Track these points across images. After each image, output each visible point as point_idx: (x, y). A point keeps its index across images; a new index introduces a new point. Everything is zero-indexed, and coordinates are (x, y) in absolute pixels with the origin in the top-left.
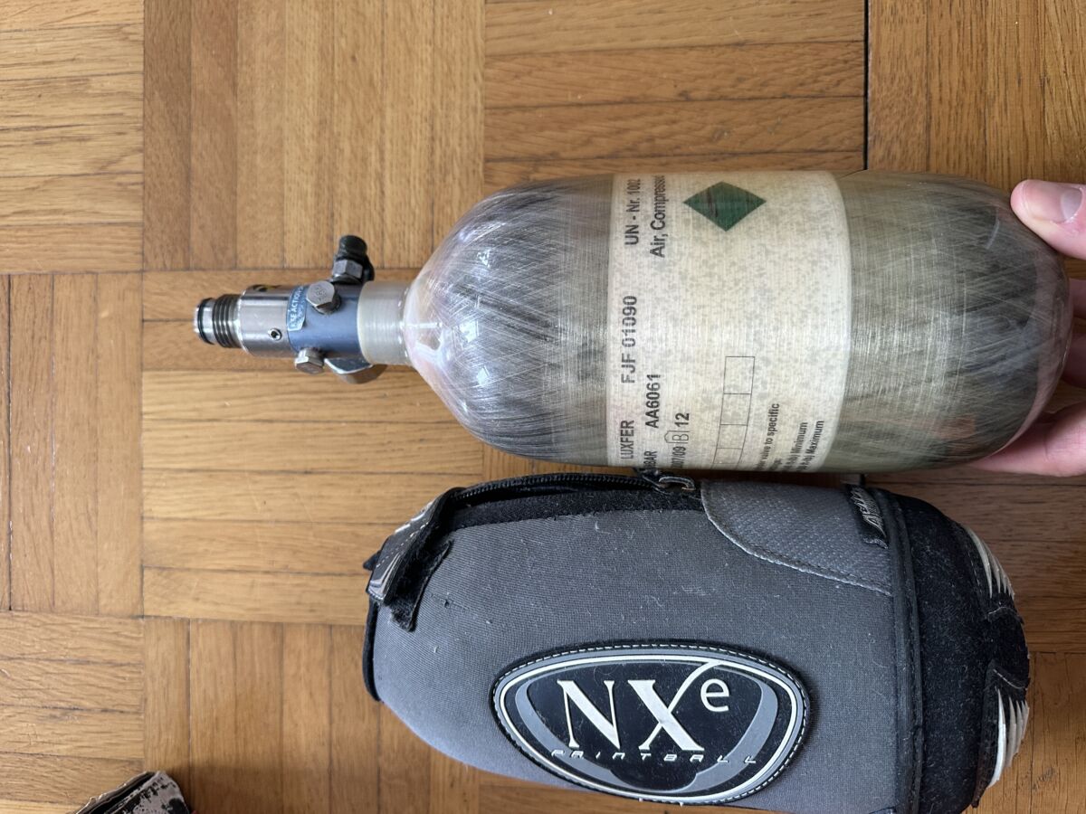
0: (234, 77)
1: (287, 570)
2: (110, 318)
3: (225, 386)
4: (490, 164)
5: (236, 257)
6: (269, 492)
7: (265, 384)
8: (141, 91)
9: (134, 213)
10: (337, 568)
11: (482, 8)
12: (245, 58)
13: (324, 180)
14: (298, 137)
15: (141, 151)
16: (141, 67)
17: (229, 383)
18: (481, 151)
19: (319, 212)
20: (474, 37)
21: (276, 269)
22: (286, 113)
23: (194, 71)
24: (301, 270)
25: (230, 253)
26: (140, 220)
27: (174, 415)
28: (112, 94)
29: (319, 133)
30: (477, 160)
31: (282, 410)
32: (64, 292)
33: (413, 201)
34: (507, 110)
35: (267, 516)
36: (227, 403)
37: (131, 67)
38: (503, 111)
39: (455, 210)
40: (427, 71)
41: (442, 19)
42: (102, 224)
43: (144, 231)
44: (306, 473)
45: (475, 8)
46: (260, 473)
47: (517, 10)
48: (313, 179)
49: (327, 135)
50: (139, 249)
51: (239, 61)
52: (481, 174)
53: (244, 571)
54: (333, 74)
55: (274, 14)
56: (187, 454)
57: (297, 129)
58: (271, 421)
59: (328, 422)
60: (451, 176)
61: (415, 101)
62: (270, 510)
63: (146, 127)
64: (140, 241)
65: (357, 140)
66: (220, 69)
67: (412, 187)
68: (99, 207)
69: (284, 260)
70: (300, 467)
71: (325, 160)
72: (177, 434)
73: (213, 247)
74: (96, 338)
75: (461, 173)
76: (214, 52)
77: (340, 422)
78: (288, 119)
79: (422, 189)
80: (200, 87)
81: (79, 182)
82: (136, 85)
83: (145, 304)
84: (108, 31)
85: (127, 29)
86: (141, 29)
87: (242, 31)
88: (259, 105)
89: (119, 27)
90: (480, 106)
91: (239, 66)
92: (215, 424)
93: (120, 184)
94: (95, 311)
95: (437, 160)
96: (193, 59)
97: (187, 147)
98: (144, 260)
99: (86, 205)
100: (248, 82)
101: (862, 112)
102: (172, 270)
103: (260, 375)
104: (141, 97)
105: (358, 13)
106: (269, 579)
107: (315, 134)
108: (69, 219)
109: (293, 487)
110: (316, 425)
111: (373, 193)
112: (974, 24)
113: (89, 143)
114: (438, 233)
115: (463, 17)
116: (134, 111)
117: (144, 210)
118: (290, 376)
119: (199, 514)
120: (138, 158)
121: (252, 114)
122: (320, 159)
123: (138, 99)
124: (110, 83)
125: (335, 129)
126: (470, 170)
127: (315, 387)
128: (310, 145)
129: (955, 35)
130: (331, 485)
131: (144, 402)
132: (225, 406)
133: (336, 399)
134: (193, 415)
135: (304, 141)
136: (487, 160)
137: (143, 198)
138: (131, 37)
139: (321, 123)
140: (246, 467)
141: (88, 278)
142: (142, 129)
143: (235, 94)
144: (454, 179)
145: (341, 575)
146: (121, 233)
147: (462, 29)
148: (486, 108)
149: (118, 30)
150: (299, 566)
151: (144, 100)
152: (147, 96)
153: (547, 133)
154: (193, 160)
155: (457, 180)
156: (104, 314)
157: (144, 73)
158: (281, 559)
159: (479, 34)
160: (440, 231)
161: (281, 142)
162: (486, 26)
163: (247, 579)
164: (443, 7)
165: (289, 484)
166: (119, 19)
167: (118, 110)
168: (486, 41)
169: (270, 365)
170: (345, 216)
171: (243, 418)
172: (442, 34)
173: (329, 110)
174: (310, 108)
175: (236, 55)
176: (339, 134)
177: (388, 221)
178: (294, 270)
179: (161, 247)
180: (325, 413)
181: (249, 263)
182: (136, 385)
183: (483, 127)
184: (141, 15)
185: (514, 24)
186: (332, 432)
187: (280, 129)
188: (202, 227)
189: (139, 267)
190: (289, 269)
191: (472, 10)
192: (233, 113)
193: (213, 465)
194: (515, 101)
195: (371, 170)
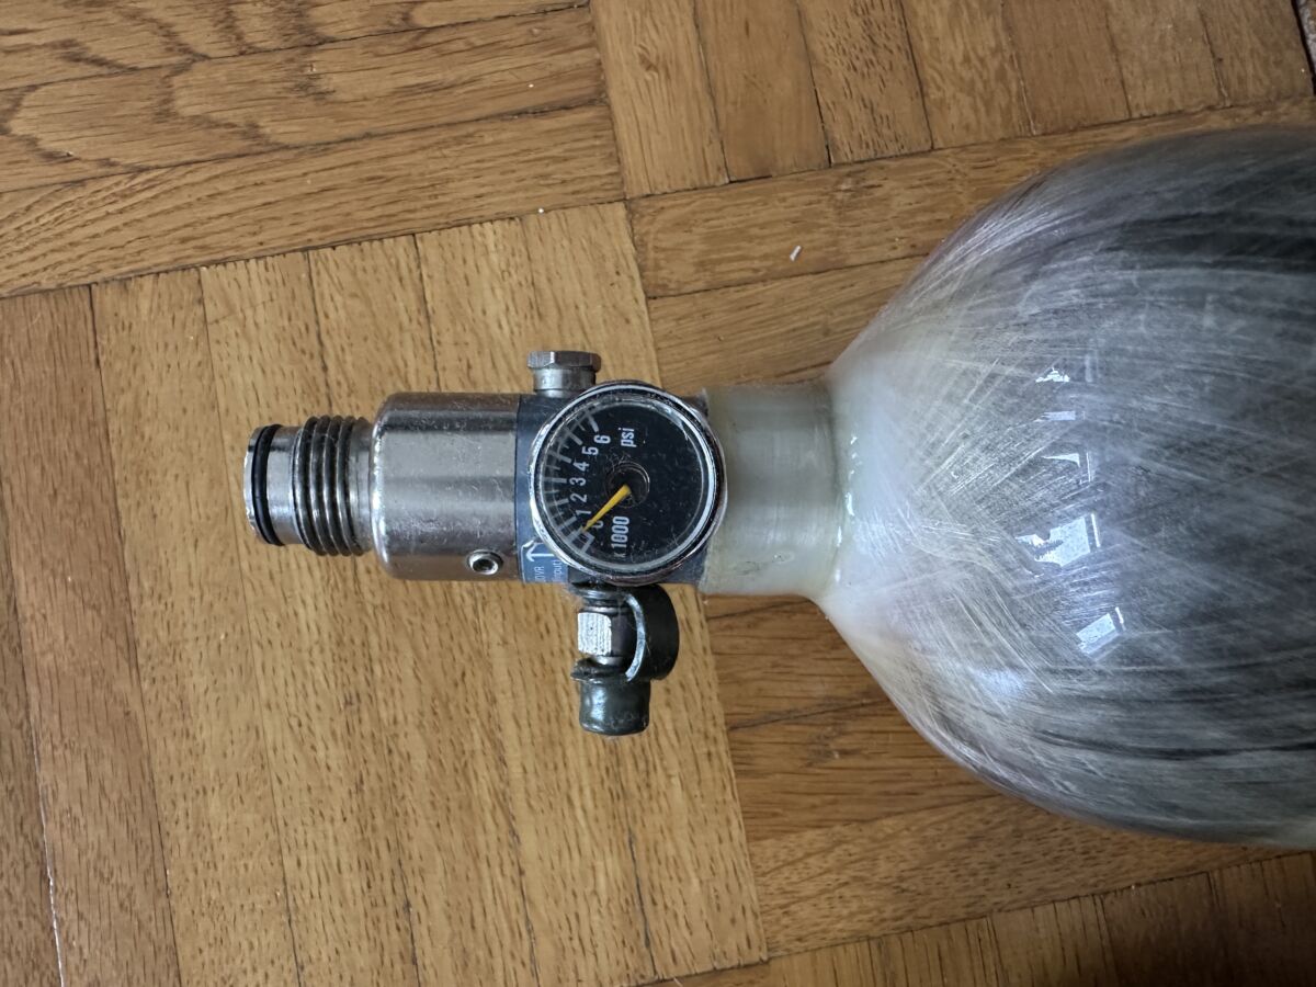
0: (128, 628)
4: (739, 735)
12: (147, 583)
13: (374, 829)
14: (300, 743)
18: (717, 709)
19: (374, 905)
22: (263, 692)
23: (27, 627)
29: (348, 727)
30: (711, 730)
33: (586, 840)
34: (753, 615)
38: (749, 619)
39: (685, 845)
48: (347, 832)
49: (367, 726)
51: (133, 589)
52: (727, 761)
54: (358, 592)
55: (200, 483)
57: (294, 723)
60: (661, 774)
61: (553, 626)
65: (437, 729)
66: (89, 613)
67: (579, 813)
71: (371, 782)
76: (70, 579)
79: (601, 813)
80: (46, 662)
87: (132, 524)
88: (199, 681)
90: (695, 616)
91: (135, 605)
96: (22, 600)
100: (162, 634)
107: (340, 729)
111: (493, 839)
114: (654, 903)
121: (183, 708)
122: (359, 783)
125: (384, 712)
126: (702, 750)
128: (334, 755)
136: (732, 728)
139: (348, 703)
143: (134, 665)
148: (708, 619)
155: (676, 781)
160: (658, 898)
170: (437, 907)
174: (319, 670)
177: (536, 892)
183: (710, 659)
192: (135, 707)
195: (483, 790)
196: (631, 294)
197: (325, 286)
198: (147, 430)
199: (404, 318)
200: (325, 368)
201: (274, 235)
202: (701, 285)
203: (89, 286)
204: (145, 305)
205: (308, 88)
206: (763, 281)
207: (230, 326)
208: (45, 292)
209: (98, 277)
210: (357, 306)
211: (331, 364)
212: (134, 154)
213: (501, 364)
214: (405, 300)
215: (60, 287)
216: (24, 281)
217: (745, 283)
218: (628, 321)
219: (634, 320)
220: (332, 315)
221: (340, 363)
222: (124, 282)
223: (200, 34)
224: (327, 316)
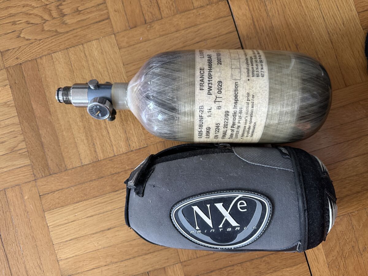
0: (49, 109)
1: (112, 263)
2: (28, 198)
3: (74, 209)
5: (66, 166)
6: (98, 239)
7: (87, 204)
8: (19, 122)
9: (27, 162)
10: (128, 257)
11: (123, 67)
12: (51, 102)
13: (88, 134)
14: (75, 123)
15: (24, 141)
16: (16, 114)
17: (75, 208)
19: (89, 145)
20: (123, 77)
21: (80, 166)
22: (69, 116)
23: (35, 111)
24: (89, 164)
25: (63, 166)
26: (30, 163)
27: (60, 224)
28: (9, 125)
29: (82, 120)
31: (95, 211)
32: (10, 194)
33: (119, 132)
35: (100, 247)
36: (76, 215)
37: (13, 115)
39: (133, 131)
41: (111, 74)
42: (17, 168)
43: (32, 167)
44: (109, 229)
45: (121, 68)
46: (93, 234)
47: (134, 65)
48: (84, 134)
49: (85, 119)
50: (32, 173)
51: (49, 103)
53: (98, 267)
56: (67, 235)
57: (74, 120)
58: (92, 216)
59: (111, 210)
60: (129, 121)
62: (100, 245)
64: (32, 170)
66: (43, 108)
67: (117, 128)
68: (14, 163)
69: (82, 163)
70: (106, 228)
71: (87, 127)
72: (62, 229)
73: (57, 165)
74: (25, 206)
75: (132, 120)
76: (40, 103)
77: (115, 209)
78: (70, 118)
79: (121, 128)
80: (38, 115)
81: (5, 157)
82: (16, 120)
83: (39, 190)
84: (2, 105)
85: (8, 103)
86: (13, 102)
87: (47, 94)
88: (60, 116)
89: (6, 103)
91: (49, 106)
92: (74, 222)
93: (20, 154)
94: (22, 197)
95: (123, 118)
96: (33, 107)
97: (39, 136)
98: (35, 176)
99: (10, 163)
100: (54, 109)
102: (45, 177)
103: (84, 202)
104: (19, 123)
105: (84, 79)
106: (106, 268)
107: (81, 120)
108: (5, 170)
109: (106, 235)
110: (107, 213)
111: (105, 133)
112: (272, 34)
113: (6, 143)
114: (130, 140)
115: (118, 72)
116: (18, 128)
117: (30, 160)
118: (94, 200)
119: (76, 254)
120: (24, 143)
121: (58, 119)
122: (85, 128)
123: (18, 125)
124: (7, 122)
125: (87, 117)
127: (103, 201)
128: (80, 124)
129: (267, 39)
130: (118, 231)
131: (48, 222)
132: (76, 216)
133: (111, 202)
134: (66, 221)
135: (77, 123)
137: (29, 156)
138: (11, 105)
139: (82, 116)
140: (88, 233)
141: (17, 187)
142: (22, 134)
143: (50, 114)
145: (130, 259)
146: (24, 169)
147: (119, 75)
150: (115, 260)
151: (20, 124)
152: (21, 123)
154: (42, 139)
155: (131, 122)
156: (26, 198)
157: (18, 115)
158: (109, 260)
159: (124, 75)
160: (130, 139)
161: (70, 125)
162: (126, 72)
163: (100, 270)
165: (104, 235)
166: (5, 101)
167: (12, 130)
168: (127, 77)
169: (87, 198)
170: (98, 143)
171: (83, 218)
172: (113, 78)
173: (83, 111)
174: (77, 112)
175: (47, 102)
176: (89, 118)
177: (113, 141)
178: (86, 165)
179: (40, 170)
180: (109, 208)
181: (71, 167)
182: (44, 218)
184: (12, 97)
185: (135, 70)
186: (113, 214)
187: (69, 121)
188: (52, 160)
189: (34, 179)
190: (84, 165)
191: (120, 69)
192: (51, 120)
193: (77, 236)
195: (103, 126)
196: (116, 49)
197: (70, 54)
198: (47, 79)
199: (83, 57)
200: (72, 67)
201: (62, 47)
202: (127, 46)
203: (36, 59)
204: (44, 61)
205: (64, 23)
206: (137, 44)
207: (57, 62)
208: (30, 61)
209: (37, 57)
210: (75, 56)
211: (73, 66)
212: (39, 37)
213: (98, 62)
214: (82, 54)
215: (32, 60)
216: (26, 59)
217: (134, 45)
218: (116, 53)
219: (117, 53)
220: (72, 58)
221: (74, 66)
222: (41, 57)
223: (46, 17)
224: (71, 59)
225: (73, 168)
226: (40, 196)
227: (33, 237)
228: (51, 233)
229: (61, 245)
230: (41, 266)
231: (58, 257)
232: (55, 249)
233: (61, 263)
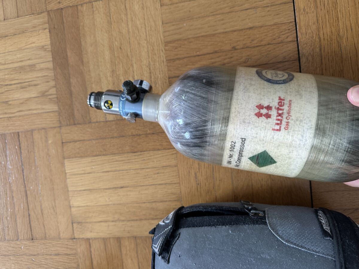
0: (82, 59)
1: (119, 220)
2: (52, 143)
3: (92, 162)
4: (170, 79)
5: (90, 119)
6: (110, 195)
7: (105, 160)
8: (53, 67)
9: (55, 108)
10: (135, 218)
11: (161, 26)
12: (85, 52)
15: (55, 87)
16: (51, 59)
17: (93, 160)
18: (167, 75)
20: (160, 37)
21: (104, 122)
22: (101, 69)
23: (69, 59)
24: (112, 121)
25: (88, 118)
26: (57, 110)
27: (77, 173)
28: (43, 69)
29: (112, 75)
30: (166, 78)
31: (111, 168)
34: (174, 60)
35: (110, 203)
36: (93, 167)
37: (49, 59)
38: (173, 60)
40: (146, 50)
41: (149, 31)
42: (46, 112)
43: (59, 113)
44: (122, 187)
45: (159, 26)
46: (106, 189)
47: (173, 25)
49: (115, 75)
50: (58, 119)
51: (83, 53)
52: (168, 83)
53: (106, 221)
54: (114, 54)
55: (92, 36)
56: (82, 185)
57: (105, 74)
58: (108, 172)
59: (127, 170)
61: (143, 61)
62: (111, 201)
63: (56, 79)
64: (58, 117)
65: (125, 76)
66: (77, 57)
68: (44, 107)
69: (106, 118)
70: (119, 186)
71: (116, 84)
72: (78, 179)
73: (82, 116)
74: (48, 150)
75: (161, 83)
76: (75, 52)
77: (130, 170)
78: (101, 71)
80: (71, 64)
81: (37, 99)
82: (50, 65)
83: (63, 137)
84: (40, 49)
85: (45, 47)
86: (50, 47)
87: (83, 43)
88: (91, 67)
89: (43, 47)
90: (165, 60)
91: (83, 56)
92: (90, 174)
93: (50, 99)
94: (47, 141)
95: (153, 80)
96: (68, 54)
97: (69, 84)
98: (60, 123)
99: (40, 106)
100: (87, 60)
101: (297, 46)
102: (70, 125)
103: (103, 157)
104: (53, 69)
105: (120, 32)
106: (113, 223)
107: (111, 75)
108: (35, 112)
109: (118, 193)
110: (123, 172)
113: (38, 86)
115: (155, 30)
116: (51, 74)
117: (58, 106)
118: (113, 156)
119: (88, 204)
120: (54, 89)
121: (89, 71)
122: (114, 84)
123: (51, 70)
124: (42, 66)
125: (118, 73)
126: (164, 82)
127: (121, 159)
128: (110, 79)
129: (327, 16)
130: (130, 191)
131: (66, 169)
132: (92, 168)
133: (129, 162)
134: (83, 172)
135: (108, 78)
136: (169, 78)
137: (58, 102)
138: (47, 50)
139: (113, 71)
140: (102, 188)
141: (43, 131)
142: (54, 80)
143: (83, 65)
144: (159, 85)
145: (137, 220)
146: (52, 115)
147: (156, 34)
148: (167, 60)
149: (43, 48)
150: (123, 218)
151: (54, 70)
152: (54, 69)
153: (188, 67)
154: (72, 88)
156: (50, 142)
157: (53, 61)
158: (117, 217)
159: (161, 35)
161: (100, 79)
162: (164, 32)
163: (107, 224)
164: (148, 27)
165: (116, 192)
166: (42, 44)
167: (46, 74)
168: (164, 37)
169: (106, 153)
171: (99, 171)
172: (149, 37)
173: (115, 67)
174: (108, 66)
175: (82, 51)
176: (119, 74)
178: (110, 121)
179: (65, 118)
180: (125, 167)
181: (95, 120)
182: (63, 164)
183: (166, 67)
184: (49, 42)
185: (173, 30)
186: (128, 173)
187: (99, 75)
188: (78, 110)
189: (59, 125)
190: (108, 121)
191: (158, 27)
192: (83, 71)
193: (91, 188)
194: (176, 57)
196: (158, 5)
197: (111, 4)
198: (85, 29)
199: (123, 10)
200: (110, 19)
202: (170, 4)
203: (77, 6)
204: (85, 8)
207: (97, 12)
208: (71, 7)
209: (78, 4)
210: (116, 8)
211: (112, 18)
213: (137, 17)
214: (123, 7)
215: (73, 6)
216: (68, 5)
217: (177, 3)
218: (157, 10)
219: (159, 10)
220: (112, 10)
221: (113, 18)
222: (82, 5)
224: (111, 10)
225: (97, 122)
226: (63, 143)
227: (51, 180)
228: (68, 180)
229: (75, 193)
230: (55, 209)
231: (71, 203)
232: (70, 196)
233: (73, 209)
